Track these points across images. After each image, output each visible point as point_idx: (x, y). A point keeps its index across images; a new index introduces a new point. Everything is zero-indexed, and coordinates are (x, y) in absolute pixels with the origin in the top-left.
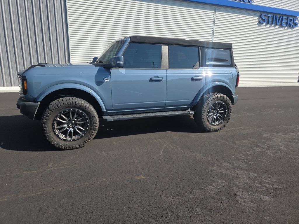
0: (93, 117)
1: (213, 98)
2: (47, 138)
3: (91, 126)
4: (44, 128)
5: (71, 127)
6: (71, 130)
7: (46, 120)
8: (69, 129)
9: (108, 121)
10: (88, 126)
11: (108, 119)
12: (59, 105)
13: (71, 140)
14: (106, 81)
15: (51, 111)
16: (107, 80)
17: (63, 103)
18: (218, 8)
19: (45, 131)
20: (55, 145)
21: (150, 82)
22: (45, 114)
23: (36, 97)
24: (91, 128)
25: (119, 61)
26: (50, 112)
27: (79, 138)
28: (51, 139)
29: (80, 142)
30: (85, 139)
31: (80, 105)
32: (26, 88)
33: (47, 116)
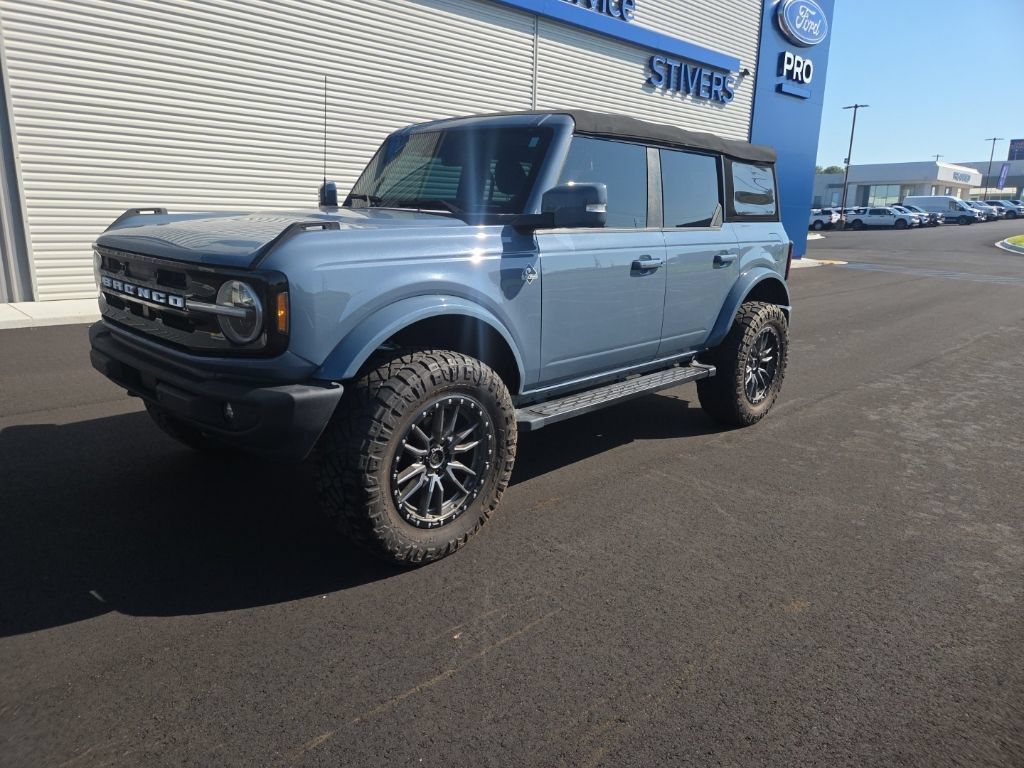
0: (507, 419)
1: (761, 320)
2: (375, 530)
3: (499, 455)
4: (369, 490)
5: (433, 471)
6: (436, 483)
7: (376, 453)
8: (430, 478)
9: (533, 428)
10: (488, 458)
11: (532, 421)
12: (420, 386)
13: (439, 521)
14: (530, 280)
15: (395, 413)
16: (532, 276)
17: (432, 377)
18: (542, 25)
19: (371, 503)
20: (396, 552)
21: (632, 275)
22: (372, 430)
23: (319, 363)
24: (497, 464)
25: (597, 202)
26: (389, 417)
27: (461, 508)
28: (385, 529)
29: (466, 522)
30: (482, 509)
31: (477, 378)
32: (282, 327)
33: (381, 439)
